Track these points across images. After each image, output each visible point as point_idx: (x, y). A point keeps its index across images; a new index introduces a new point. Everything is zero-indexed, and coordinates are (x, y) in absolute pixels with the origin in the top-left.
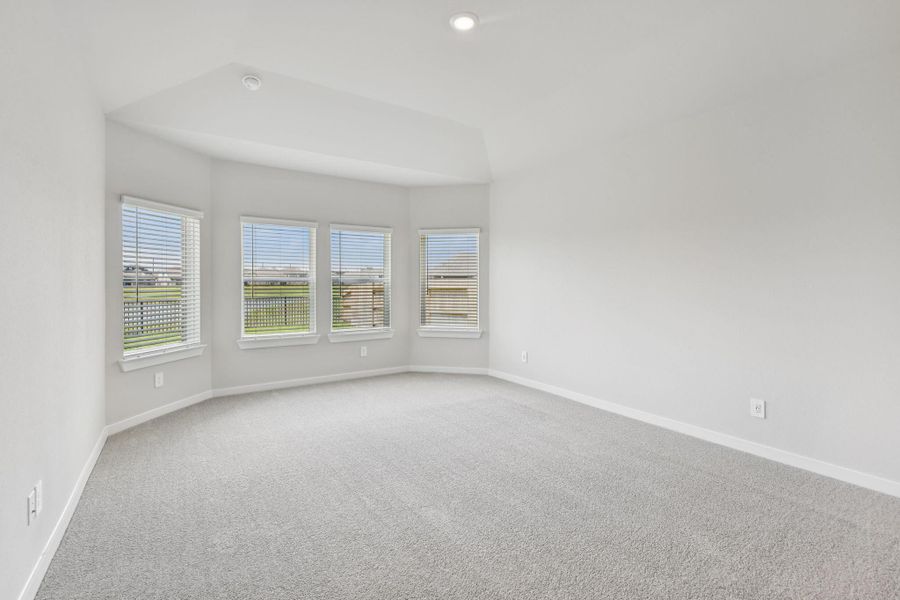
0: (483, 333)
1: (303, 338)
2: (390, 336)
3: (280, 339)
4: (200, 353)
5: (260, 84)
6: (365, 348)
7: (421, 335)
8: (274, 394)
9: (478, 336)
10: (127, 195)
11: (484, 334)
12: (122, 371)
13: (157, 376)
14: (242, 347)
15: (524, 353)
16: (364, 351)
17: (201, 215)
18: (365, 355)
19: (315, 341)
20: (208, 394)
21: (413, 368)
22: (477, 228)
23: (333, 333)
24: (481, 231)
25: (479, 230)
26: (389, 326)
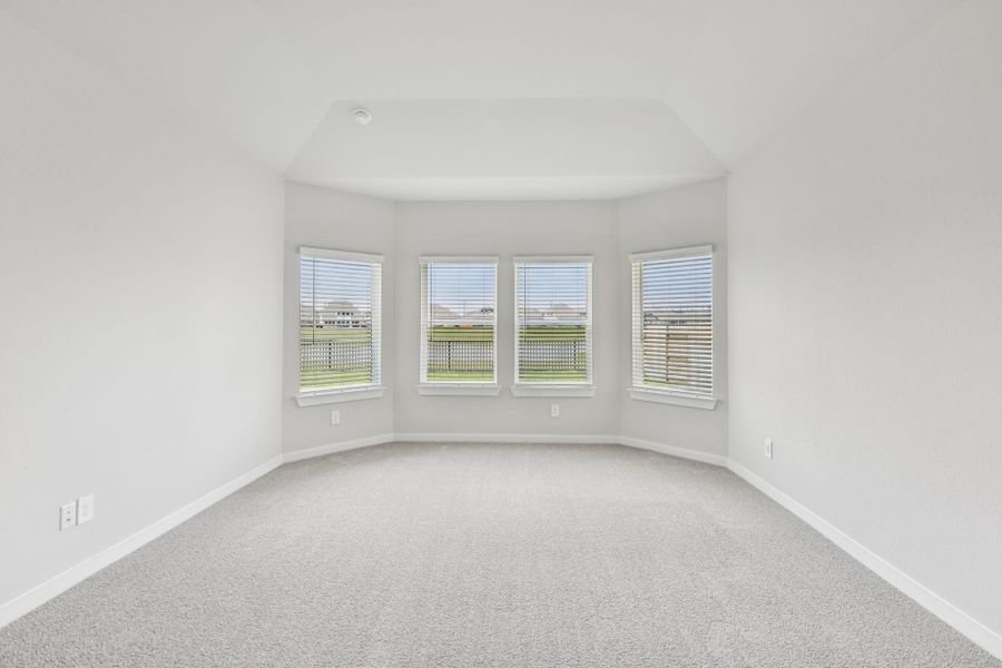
0: (718, 402)
1: (483, 388)
2: (591, 394)
3: (459, 388)
4: (379, 395)
5: (370, 118)
6: (557, 407)
7: (632, 396)
8: (444, 447)
9: (711, 407)
10: (303, 246)
11: (721, 404)
12: (297, 404)
13: (333, 413)
14: (421, 392)
15: (768, 442)
16: (556, 410)
17: (382, 258)
18: (557, 415)
19: (496, 394)
20: (390, 437)
21: (623, 440)
22: (709, 244)
23: (518, 386)
24: (714, 249)
25: (710, 247)
26: (590, 382)
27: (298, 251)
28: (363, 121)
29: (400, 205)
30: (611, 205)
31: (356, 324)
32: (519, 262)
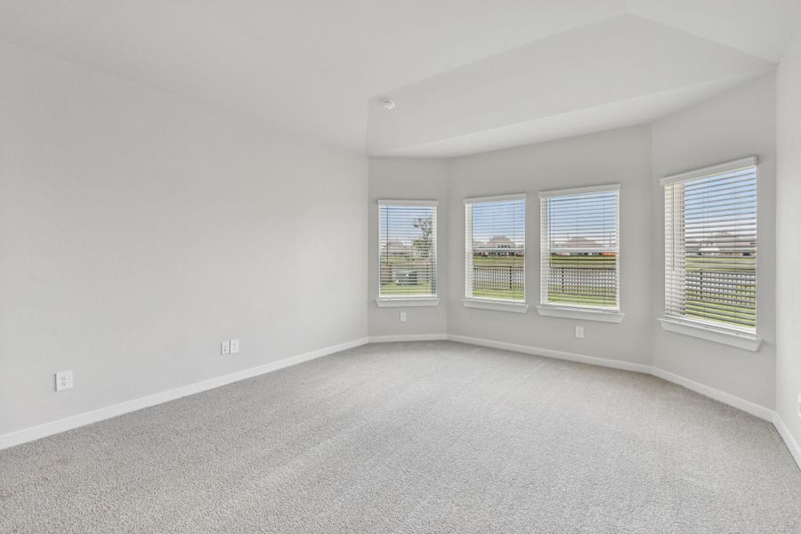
2: (618, 320)
4: (436, 304)
6: (582, 329)
7: (665, 327)
9: (754, 347)
10: (380, 199)
11: (767, 346)
14: (466, 305)
16: (580, 331)
18: (581, 336)
19: (524, 311)
20: (444, 336)
21: (655, 371)
22: (751, 156)
23: (544, 306)
24: (758, 161)
25: (752, 159)
26: (617, 308)
27: (377, 202)
28: (390, 107)
29: (450, 161)
30: (643, 129)
31: (512, 254)
32: (544, 196)
